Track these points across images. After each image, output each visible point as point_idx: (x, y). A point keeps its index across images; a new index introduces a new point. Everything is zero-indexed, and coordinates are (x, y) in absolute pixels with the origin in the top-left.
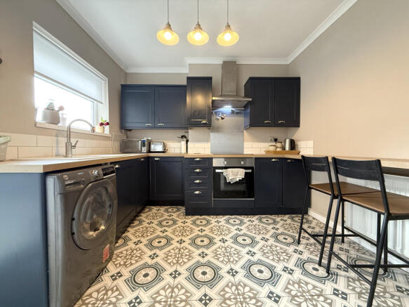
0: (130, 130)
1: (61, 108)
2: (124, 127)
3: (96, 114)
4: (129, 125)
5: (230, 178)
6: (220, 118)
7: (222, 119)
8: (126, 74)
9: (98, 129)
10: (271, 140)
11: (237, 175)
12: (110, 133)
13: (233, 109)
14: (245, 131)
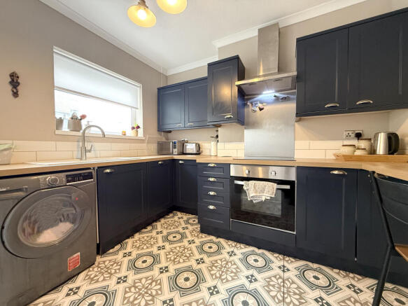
0: (170, 132)
1: (83, 117)
2: (162, 129)
3: (134, 119)
4: (168, 127)
5: (251, 195)
6: (257, 109)
7: (261, 109)
8: (166, 77)
9: (130, 133)
10: (348, 137)
11: (263, 191)
12: (144, 136)
13: (277, 94)
14: (296, 124)
